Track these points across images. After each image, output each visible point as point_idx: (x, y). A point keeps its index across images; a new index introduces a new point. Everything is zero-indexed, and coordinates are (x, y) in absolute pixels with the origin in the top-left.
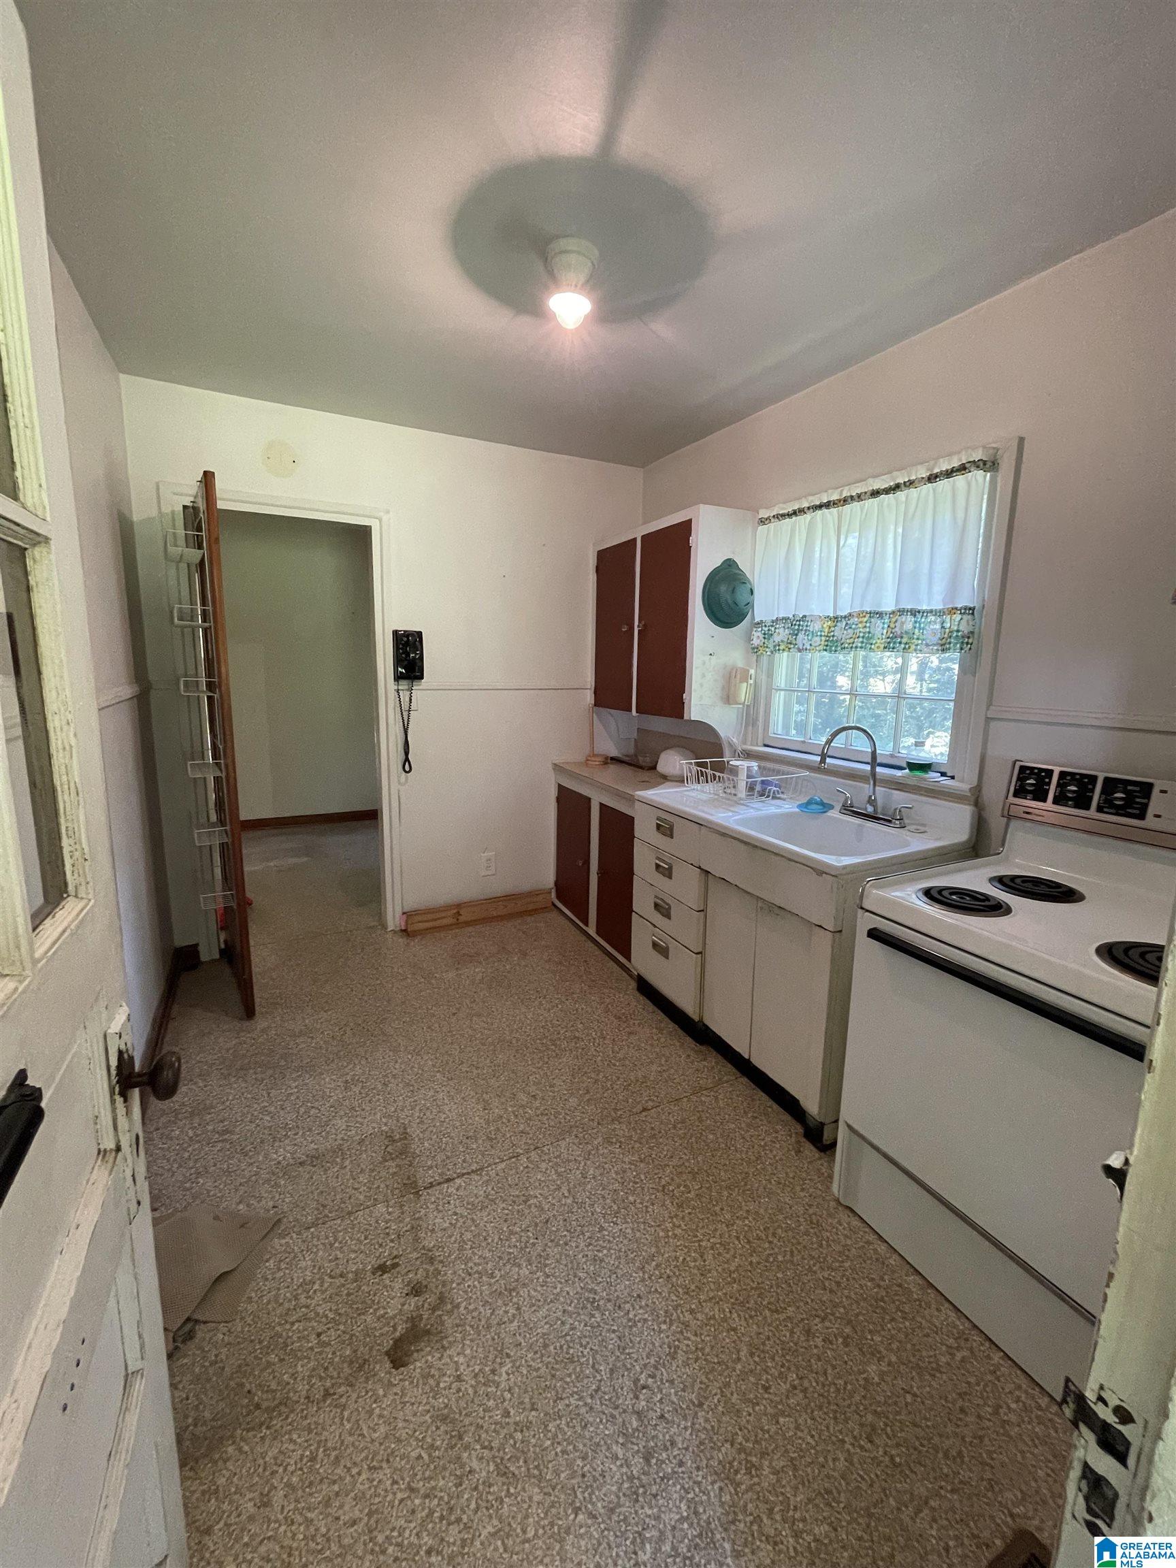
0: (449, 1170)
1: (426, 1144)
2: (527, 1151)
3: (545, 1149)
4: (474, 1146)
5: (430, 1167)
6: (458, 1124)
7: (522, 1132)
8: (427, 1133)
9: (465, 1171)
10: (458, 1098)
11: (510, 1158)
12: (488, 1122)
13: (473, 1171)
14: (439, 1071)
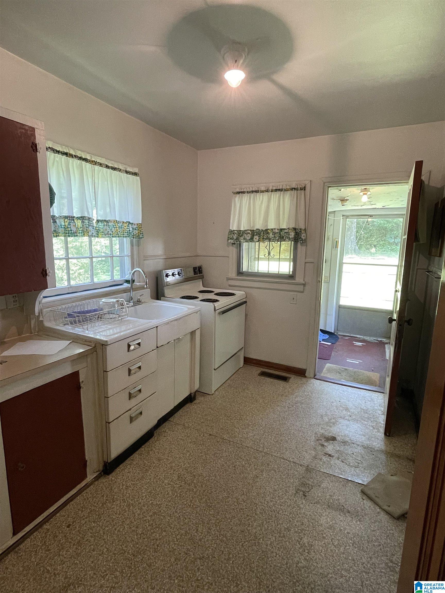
0: (292, 466)
1: (292, 481)
2: (261, 452)
3: (255, 448)
4: (276, 466)
5: (297, 471)
6: (273, 479)
7: (255, 458)
8: (288, 485)
9: (287, 461)
10: (262, 491)
11: (269, 454)
12: (262, 471)
13: (284, 459)
14: (256, 514)
